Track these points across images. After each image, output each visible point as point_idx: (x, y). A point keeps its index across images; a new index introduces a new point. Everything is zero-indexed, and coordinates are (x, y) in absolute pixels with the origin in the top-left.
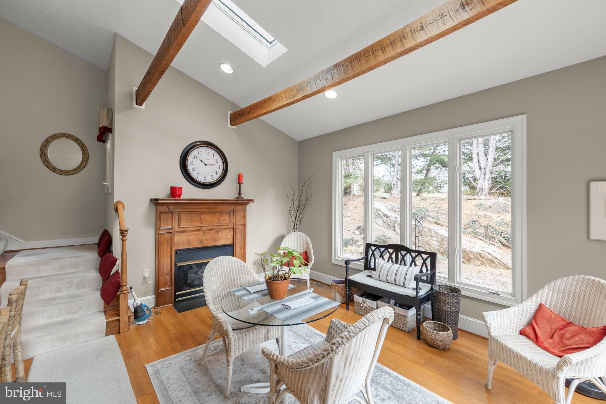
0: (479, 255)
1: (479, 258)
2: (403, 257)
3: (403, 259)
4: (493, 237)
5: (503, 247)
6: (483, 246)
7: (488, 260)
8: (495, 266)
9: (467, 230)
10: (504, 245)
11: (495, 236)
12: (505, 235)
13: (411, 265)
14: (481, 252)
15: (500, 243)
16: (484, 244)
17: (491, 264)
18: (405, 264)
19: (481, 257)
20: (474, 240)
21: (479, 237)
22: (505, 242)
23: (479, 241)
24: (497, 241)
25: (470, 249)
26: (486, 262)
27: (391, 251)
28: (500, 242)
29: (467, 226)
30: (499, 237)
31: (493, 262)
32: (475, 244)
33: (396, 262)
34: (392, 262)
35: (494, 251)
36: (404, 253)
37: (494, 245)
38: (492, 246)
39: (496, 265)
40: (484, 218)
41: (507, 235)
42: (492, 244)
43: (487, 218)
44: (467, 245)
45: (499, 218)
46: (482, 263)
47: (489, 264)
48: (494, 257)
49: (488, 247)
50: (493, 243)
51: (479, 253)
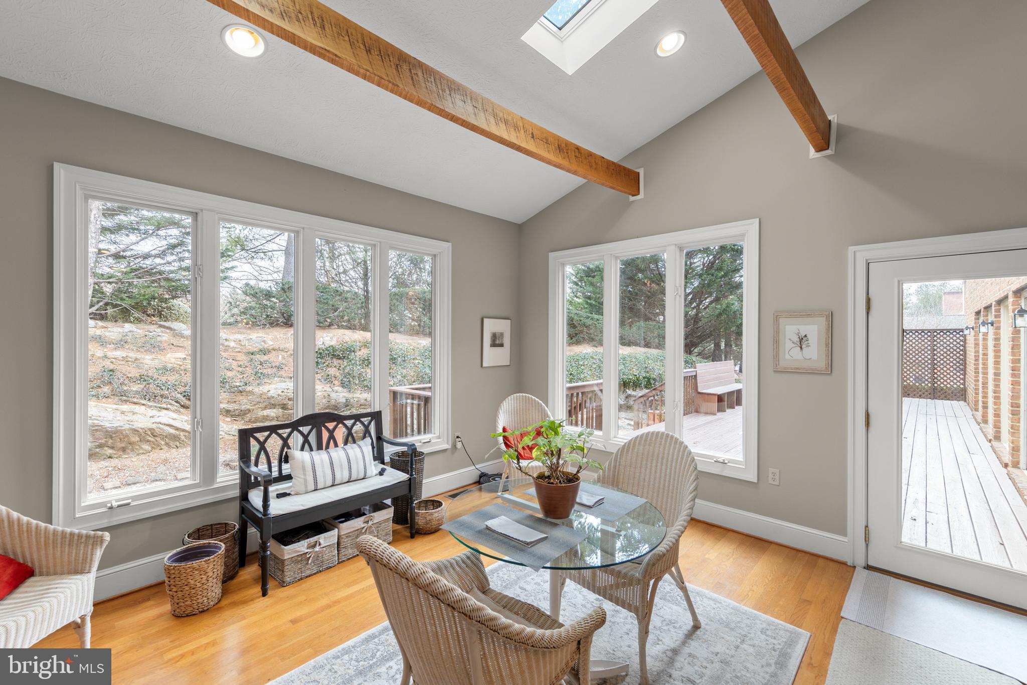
0: (149, 433)
1: (150, 438)
2: (331, 433)
3: (332, 437)
4: (162, 396)
5: (182, 410)
6: (151, 415)
7: (166, 437)
8: (178, 445)
9: (100, 390)
10: (183, 406)
11: (167, 392)
12: (183, 389)
13: (346, 443)
14: (154, 426)
15: (176, 404)
16: (151, 412)
17: (171, 444)
18: (336, 445)
19: (154, 436)
20: (126, 407)
21: (135, 400)
22: (184, 401)
23: (137, 407)
24: (171, 401)
25: (131, 426)
26: (163, 443)
27: (305, 429)
28: (177, 402)
29: (98, 383)
30: (173, 394)
31: (175, 438)
32: (134, 413)
33: (320, 447)
34: (311, 450)
35: (173, 419)
36: (331, 425)
37: (167, 409)
38: (165, 411)
39: (180, 443)
40: (123, 362)
41: (186, 388)
42: (164, 409)
43: (132, 362)
44: (118, 418)
45: (157, 361)
46: (156, 446)
47: (167, 444)
48: (177, 429)
49: (159, 415)
50: (164, 406)
51: (150, 429)
